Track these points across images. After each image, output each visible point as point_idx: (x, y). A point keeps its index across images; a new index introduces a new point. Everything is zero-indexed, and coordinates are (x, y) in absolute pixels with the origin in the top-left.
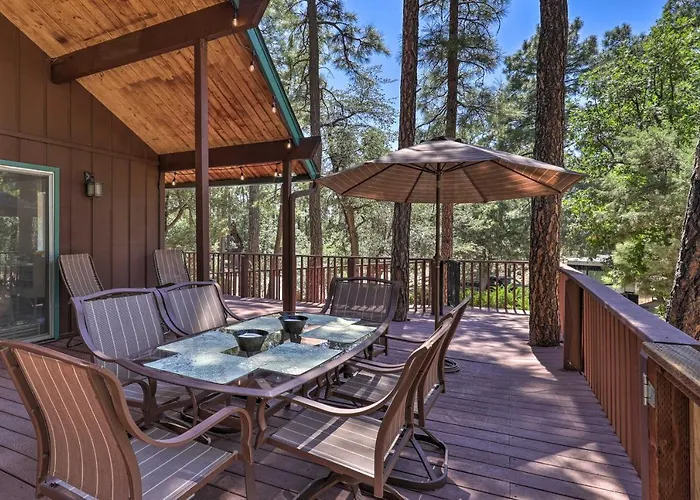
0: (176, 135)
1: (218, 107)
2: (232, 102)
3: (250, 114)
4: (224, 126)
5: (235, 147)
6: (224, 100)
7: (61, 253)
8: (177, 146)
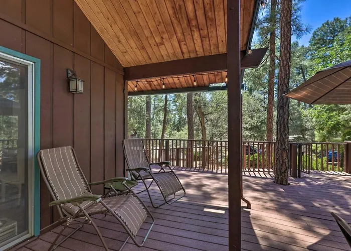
0: (143, 48)
1: (191, 15)
2: (207, 8)
3: (218, 23)
4: (188, 37)
5: (190, 59)
6: (201, 5)
7: (42, 148)
8: (141, 58)
